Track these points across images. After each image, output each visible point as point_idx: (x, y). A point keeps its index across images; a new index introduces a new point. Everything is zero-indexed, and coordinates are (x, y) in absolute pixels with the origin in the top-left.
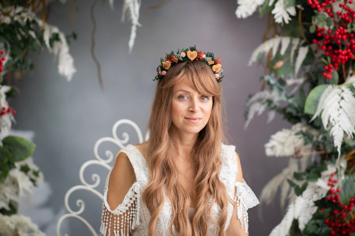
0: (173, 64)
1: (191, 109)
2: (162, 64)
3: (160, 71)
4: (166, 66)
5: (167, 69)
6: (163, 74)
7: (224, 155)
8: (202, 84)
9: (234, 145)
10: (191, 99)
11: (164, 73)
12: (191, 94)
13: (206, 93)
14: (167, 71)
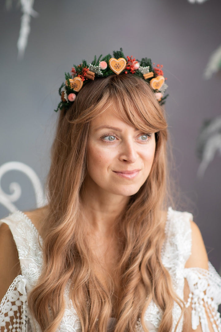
0: (88, 82)
1: (124, 157)
2: (69, 83)
3: (66, 95)
4: (75, 86)
5: (76, 90)
6: (71, 100)
7: (170, 229)
8: (140, 115)
9: (189, 211)
10: (123, 140)
11: (73, 97)
12: (123, 132)
13: (147, 129)
14: (76, 93)
